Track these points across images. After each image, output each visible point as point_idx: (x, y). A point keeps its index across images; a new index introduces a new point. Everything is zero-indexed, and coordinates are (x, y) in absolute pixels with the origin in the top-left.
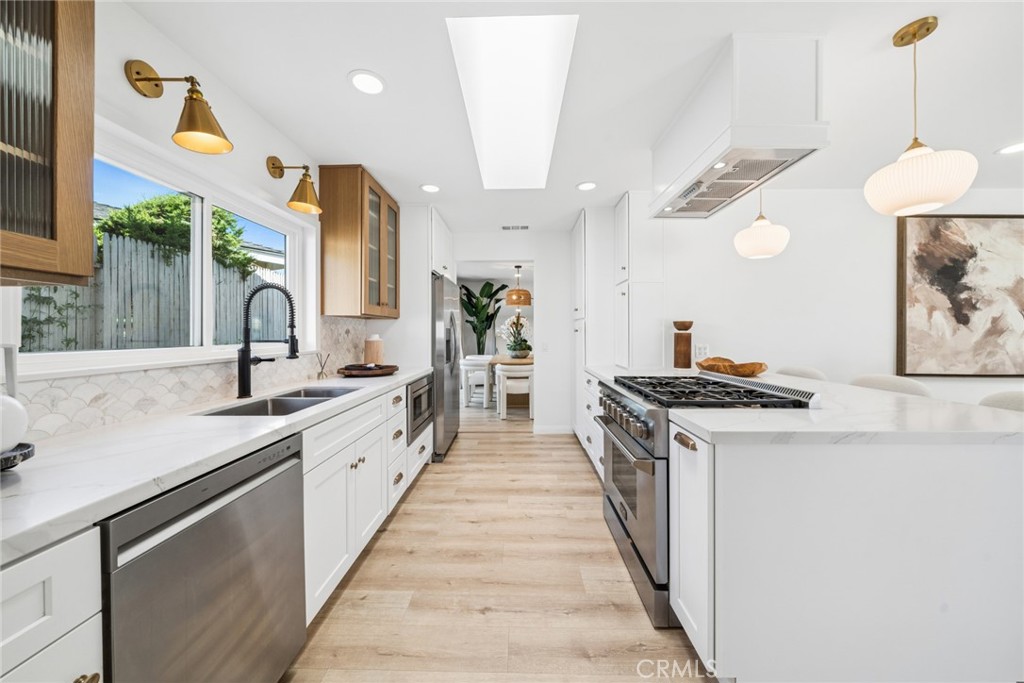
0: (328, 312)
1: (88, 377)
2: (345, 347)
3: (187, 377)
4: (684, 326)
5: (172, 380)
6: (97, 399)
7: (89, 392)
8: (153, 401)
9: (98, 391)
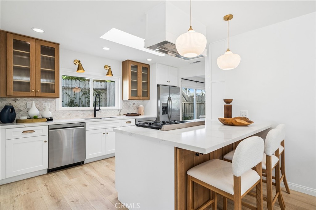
0: (124, 99)
1: (68, 111)
2: (133, 108)
3: (85, 112)
4: (228, 101)
5: (82, 112)
6: (69, 114)
7: (68, 113)
8: (78, 116)
9: (70, 113)
